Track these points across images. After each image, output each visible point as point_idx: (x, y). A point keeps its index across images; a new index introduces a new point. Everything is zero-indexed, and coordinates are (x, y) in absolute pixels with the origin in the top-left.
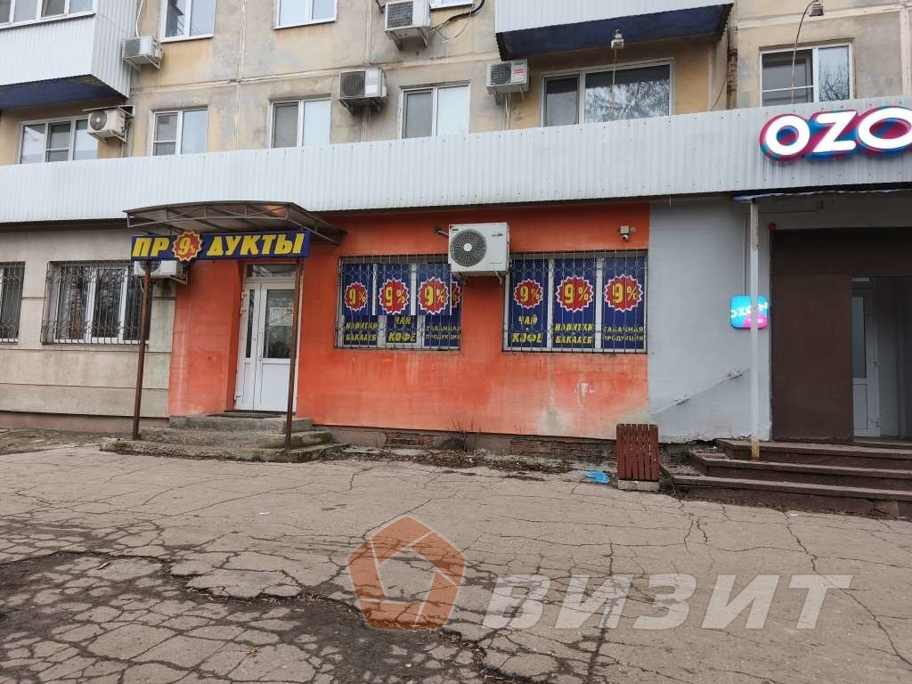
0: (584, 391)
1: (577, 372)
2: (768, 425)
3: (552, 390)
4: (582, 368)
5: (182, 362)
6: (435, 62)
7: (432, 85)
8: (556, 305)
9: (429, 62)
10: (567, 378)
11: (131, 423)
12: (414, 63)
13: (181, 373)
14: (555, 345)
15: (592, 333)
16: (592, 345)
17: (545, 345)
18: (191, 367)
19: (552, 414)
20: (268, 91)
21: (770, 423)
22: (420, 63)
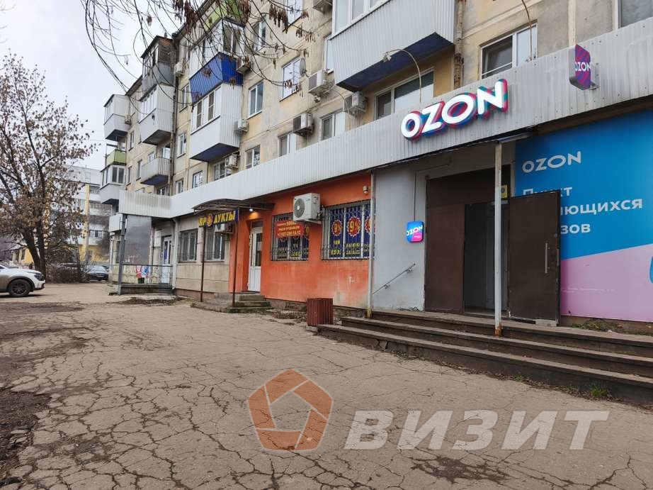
0: (350, 281)
1: (348, 270)
2: (423, 301)
3: (338, 281)
4: (349, 268)
6: (333, 100)
7: (332, 113)
8: (347, 233)
9: (330, 101)
10: (344, 273)
11: (199, 294)
12: (326, 103)
14: (346, 256)
15: (359, 249)
16: (359, 255)
17: (342, 256)
19: (338, 293)
20: (277, 133)
21: (424, 300)
22: (328, 102)
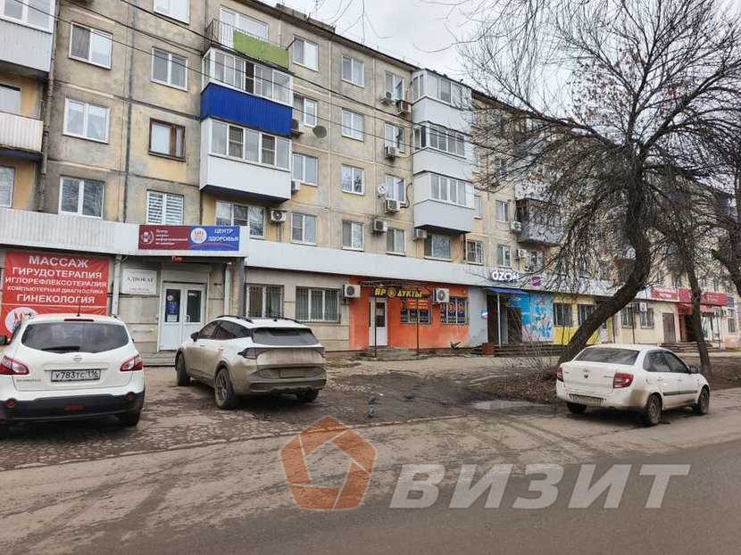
0: (458, 335)
5: (353, 330)
7: (394, 228)
13: (353, 334)
18: (356, 332)
20: (341, 217)
